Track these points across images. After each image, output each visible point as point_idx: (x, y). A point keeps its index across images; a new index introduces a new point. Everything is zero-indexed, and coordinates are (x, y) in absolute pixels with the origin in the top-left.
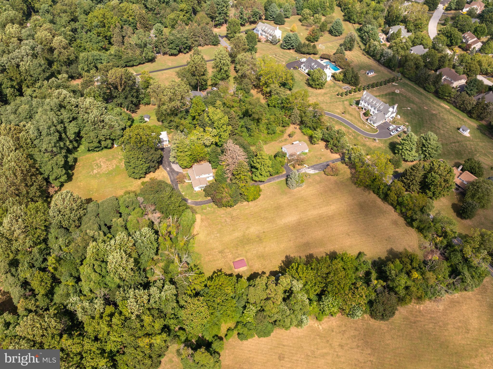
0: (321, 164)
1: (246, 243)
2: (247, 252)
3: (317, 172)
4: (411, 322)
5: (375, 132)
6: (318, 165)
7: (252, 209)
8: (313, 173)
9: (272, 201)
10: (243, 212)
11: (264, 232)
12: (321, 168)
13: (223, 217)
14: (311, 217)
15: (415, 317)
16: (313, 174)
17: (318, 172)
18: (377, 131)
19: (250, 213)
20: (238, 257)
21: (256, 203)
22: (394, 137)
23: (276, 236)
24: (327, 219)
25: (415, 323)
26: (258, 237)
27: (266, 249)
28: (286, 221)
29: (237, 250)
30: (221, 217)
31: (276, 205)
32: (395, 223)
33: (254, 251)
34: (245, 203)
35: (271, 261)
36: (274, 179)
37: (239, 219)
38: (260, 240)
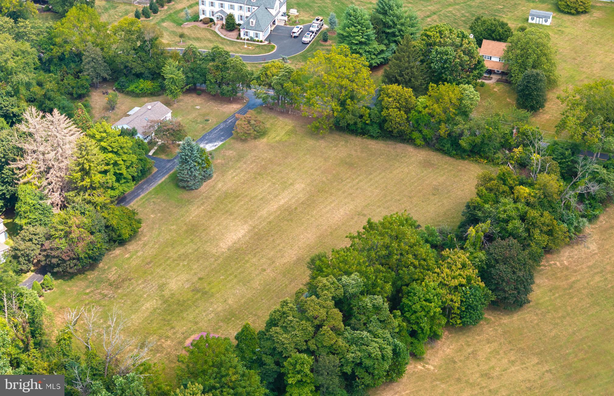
0: (215, 129)
1: (182, 311)
2: (196, 323)
3: (219, 144)
4: (565, 289)
5: (270, 51)
6: (211, 132)
7: (139, 254)
8: (214, 148)
9: (172, 225)
10: (126, 266)
11: (200, 279)
12: (222, 136)
13: (92, 291)
14: (272, 217)
15: (567, 280)
16: (215, 150)
17: (221, 143)
18: (273, 48)
19: (143, 261)
20: (186, 338)
21: (140, 243)
22: (313, 44)
23: (230, 274)
24: (305, 208)
25: (571, 287)
26: (196, 290)
27: (230, 302)
28: (230, 244)
29: (173, 328)
30: (88, 294)
31: (185, 228)
32: (427, 164)
33: (207, 315)
34: (118, 251)
35: (255, 315)
36: (143, 189)
37: (130, 280)
38: (206, 293)
